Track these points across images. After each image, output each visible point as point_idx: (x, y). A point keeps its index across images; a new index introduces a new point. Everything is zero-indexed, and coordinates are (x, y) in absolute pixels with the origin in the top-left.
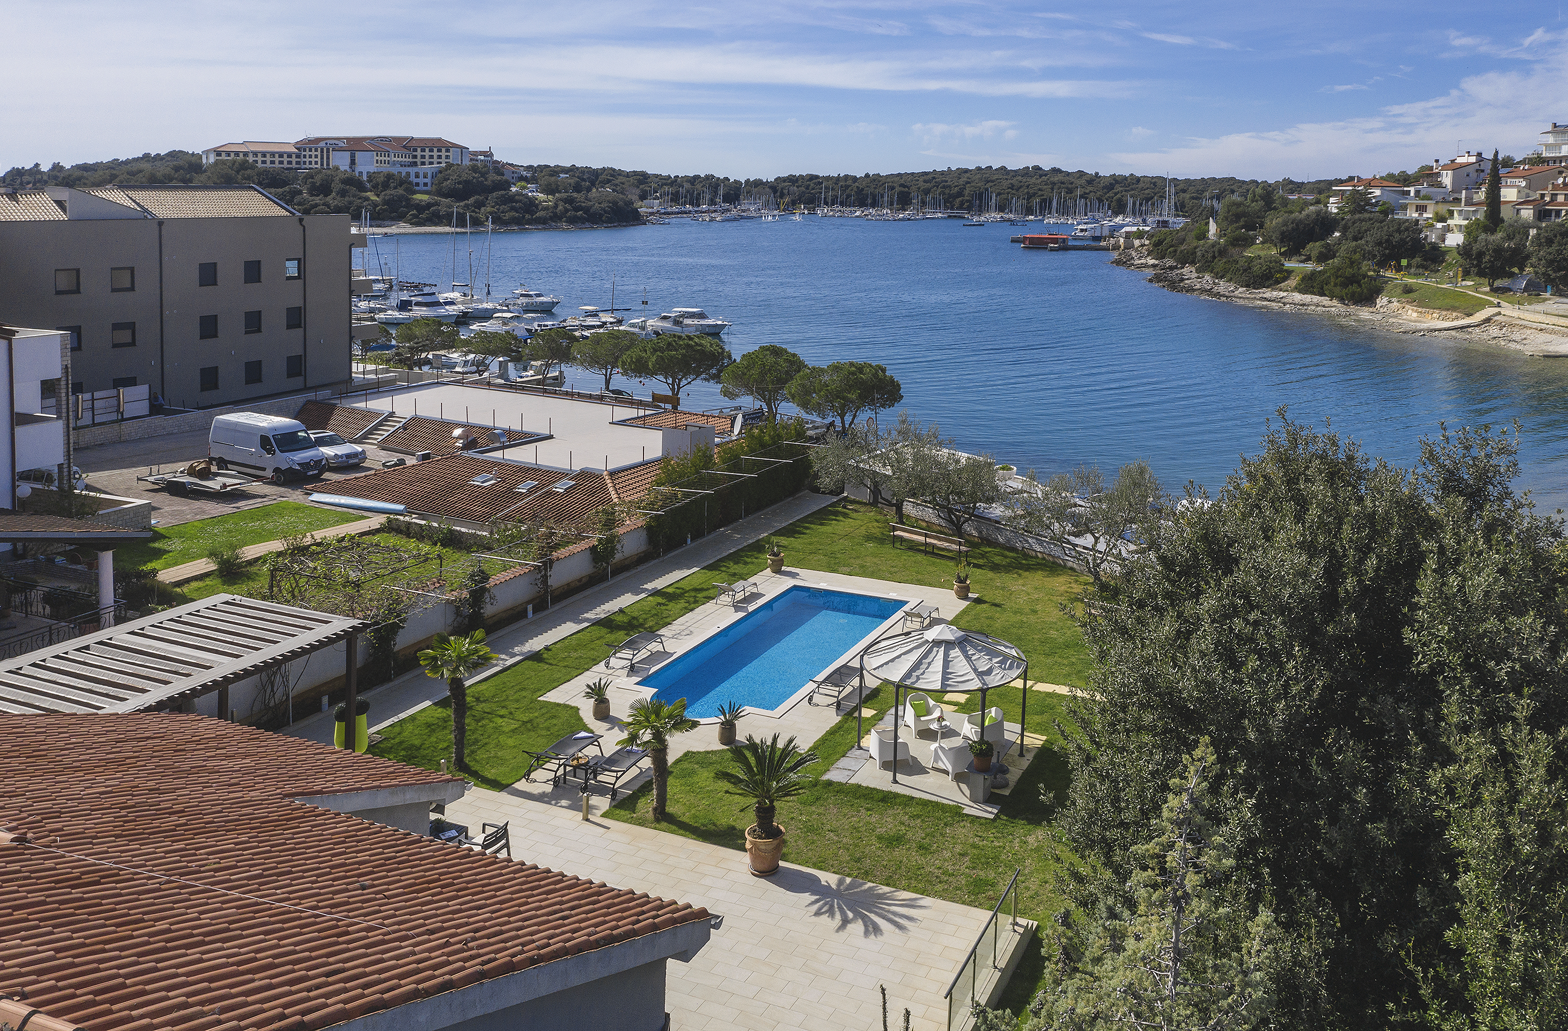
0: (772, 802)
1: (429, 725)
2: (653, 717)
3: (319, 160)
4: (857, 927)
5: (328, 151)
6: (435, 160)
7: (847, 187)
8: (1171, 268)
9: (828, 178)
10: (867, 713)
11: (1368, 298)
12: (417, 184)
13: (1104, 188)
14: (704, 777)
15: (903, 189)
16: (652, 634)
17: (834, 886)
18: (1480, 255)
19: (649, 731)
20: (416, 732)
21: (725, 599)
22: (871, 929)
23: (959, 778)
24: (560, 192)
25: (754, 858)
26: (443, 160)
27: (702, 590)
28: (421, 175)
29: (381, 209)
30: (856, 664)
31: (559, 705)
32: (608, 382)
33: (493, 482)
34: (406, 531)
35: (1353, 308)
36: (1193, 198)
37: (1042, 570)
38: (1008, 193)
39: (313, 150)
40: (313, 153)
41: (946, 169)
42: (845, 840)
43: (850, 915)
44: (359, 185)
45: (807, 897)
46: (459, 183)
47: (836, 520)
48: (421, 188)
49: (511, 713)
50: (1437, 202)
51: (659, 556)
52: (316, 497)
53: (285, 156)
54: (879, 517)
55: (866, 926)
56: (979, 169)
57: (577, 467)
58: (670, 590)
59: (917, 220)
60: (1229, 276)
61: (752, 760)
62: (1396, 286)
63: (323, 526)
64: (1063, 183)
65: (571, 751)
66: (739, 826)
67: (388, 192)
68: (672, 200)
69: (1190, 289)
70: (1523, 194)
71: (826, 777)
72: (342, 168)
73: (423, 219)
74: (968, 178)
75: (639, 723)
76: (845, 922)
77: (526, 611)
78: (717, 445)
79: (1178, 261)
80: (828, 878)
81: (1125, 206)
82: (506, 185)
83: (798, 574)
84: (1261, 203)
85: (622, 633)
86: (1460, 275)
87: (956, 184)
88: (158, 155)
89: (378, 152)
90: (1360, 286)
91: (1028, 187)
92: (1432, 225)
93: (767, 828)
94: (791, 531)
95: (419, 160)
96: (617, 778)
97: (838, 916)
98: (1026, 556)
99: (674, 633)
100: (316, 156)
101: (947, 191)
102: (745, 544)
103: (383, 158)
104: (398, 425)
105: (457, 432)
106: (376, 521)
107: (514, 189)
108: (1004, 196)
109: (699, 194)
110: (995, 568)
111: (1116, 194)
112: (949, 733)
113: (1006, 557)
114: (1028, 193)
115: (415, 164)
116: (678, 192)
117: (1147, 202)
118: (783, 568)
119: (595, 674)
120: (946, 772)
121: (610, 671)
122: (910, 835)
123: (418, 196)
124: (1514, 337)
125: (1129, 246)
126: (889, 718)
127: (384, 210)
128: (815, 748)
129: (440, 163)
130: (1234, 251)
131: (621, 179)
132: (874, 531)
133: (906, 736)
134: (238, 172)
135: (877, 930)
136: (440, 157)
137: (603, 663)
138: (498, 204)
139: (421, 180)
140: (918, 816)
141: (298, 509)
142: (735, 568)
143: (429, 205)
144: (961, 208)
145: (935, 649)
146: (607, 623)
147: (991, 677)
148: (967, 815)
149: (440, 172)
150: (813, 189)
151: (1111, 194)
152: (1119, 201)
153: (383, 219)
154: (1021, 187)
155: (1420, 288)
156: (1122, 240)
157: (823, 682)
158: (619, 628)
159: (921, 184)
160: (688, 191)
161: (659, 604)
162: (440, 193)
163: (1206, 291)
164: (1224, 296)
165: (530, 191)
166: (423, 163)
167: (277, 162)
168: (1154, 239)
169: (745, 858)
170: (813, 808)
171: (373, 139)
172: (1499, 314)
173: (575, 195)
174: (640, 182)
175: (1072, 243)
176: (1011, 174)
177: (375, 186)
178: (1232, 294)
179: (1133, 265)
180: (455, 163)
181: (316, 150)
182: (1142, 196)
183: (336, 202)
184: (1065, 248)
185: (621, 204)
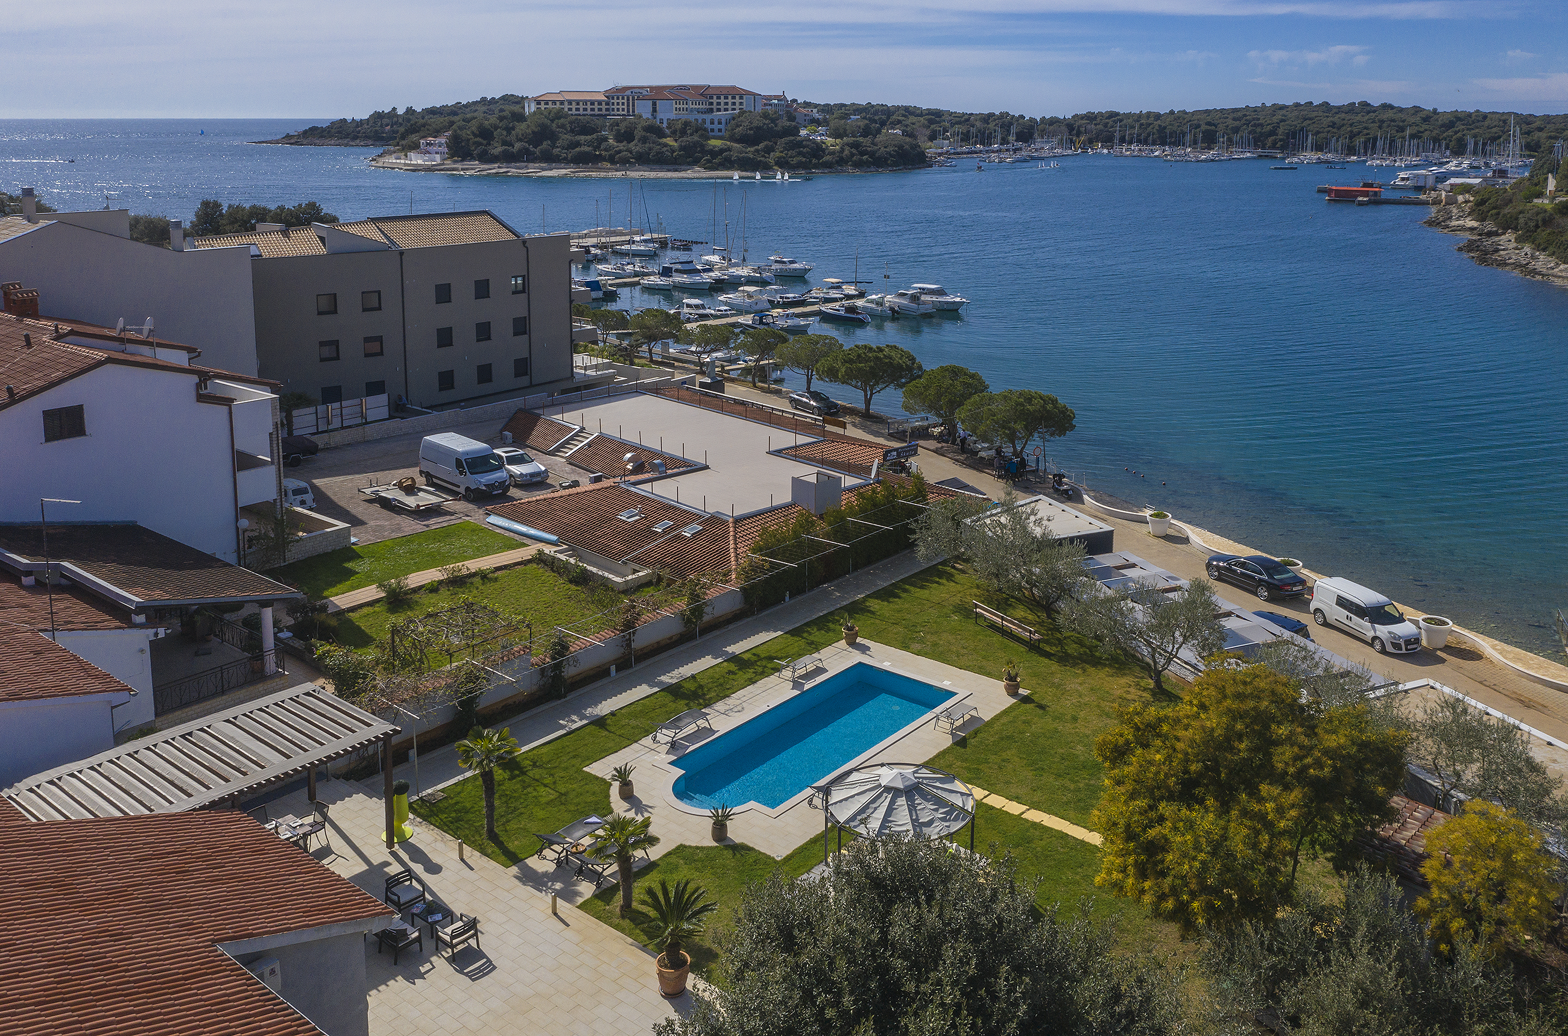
3: (625, 107)
5: (633, 99)
6: (730, 106)
8: (1490, 234)
12: (712, 130)
13: (1442, 126)
15: (1209, 128)
21: (790, 672)
24: (847, 136)
25: (662, 984)
26: (737, 106)
27: (773, 659)
28: (716, 122)
29: (678, 155)
31: (596, 778)
32: (809, 382)
33: (638, 517)
36: (1550, 137)
38: (1328, 132)
39: (620, 97)
40: (621, 101)
44: (659, 132)
46: (751, 129)
47: (937, 583)
48: (716, 133)
49: (554, 783)
51: (753, 614)
52: (493, 519)
53: (596, 103)
56: (1297, 105)
58: (746, 657)
59: (1222, 160)
60: (1551, 249)
64: (1393, 121)
67: (685, 139)
68: (962, 140)
69: (1503, 263)
72: (645, 116)
73: (715, 163)
74: (1284, 115)
77: (609, 670)
79: (1498, 225)
81: (1465, 145)
82: (795, 131)
83: (868, 648)
85: (683, 703)
87: (1268, 122)
88: (493, 98)
89: (677, 100)
91: (1352, 124)
93: (674, 959)
94: (887, 594)
95: (714, 107)
99: (727, 707)
100: (623, 104)
101: (1259, 130)
102: (840, 605)
103: (681, 106)
104: (588, 440)
105: (630, 455)
107: (803, 132)
108: (1323, 135)
109: (991, 133)
110: (1065, 659)
111: (1456, 133)
114: (1351, 132)
115: (711, 111)
116: (968, 132)
117: (1492, 143)
118: (859, 640)
119: (640, 748)
123: (714, 142)
125: (1451, 201)
127: (680, 155)
128: (791, 855)
129: (734, 109)
131: (914, 119)
134: (552, 121)
136: (734, 104)
138: (787, 149)
139: (716, 126)
142: (815, 635)
143: (722, 151)
144: (1274, 146)
145: (885, 794)
146: (674, 691)
149: (734, 119)
150: (1112, 127)
151: (1450, 132)
152: (1459, 140)
153: (680, 164)
154: (1343, 125)
156: (1444, 194)
158: (683, 696)
159: (1230, 122)
160: (980, 130)
161: (730, 672)
162: (732, 139)
163: (1521, 266)
164: (1539, 273)
165: (820, 135)
166: (719, 110)
167: (589, 109)
168: (1479, 197)
171: (672, 87)
173: (861, 139)
174: (931, 122)
175: (1385, 195)
176: (1335, 110)
177: (674, 133)
178: (1550, 272)
179: (1447, 227)
180: (749, 109)
181: (623, 98)
182: (1487, 136)
183: (638, 148)
184: (1376, 201)
185: (907, 147)
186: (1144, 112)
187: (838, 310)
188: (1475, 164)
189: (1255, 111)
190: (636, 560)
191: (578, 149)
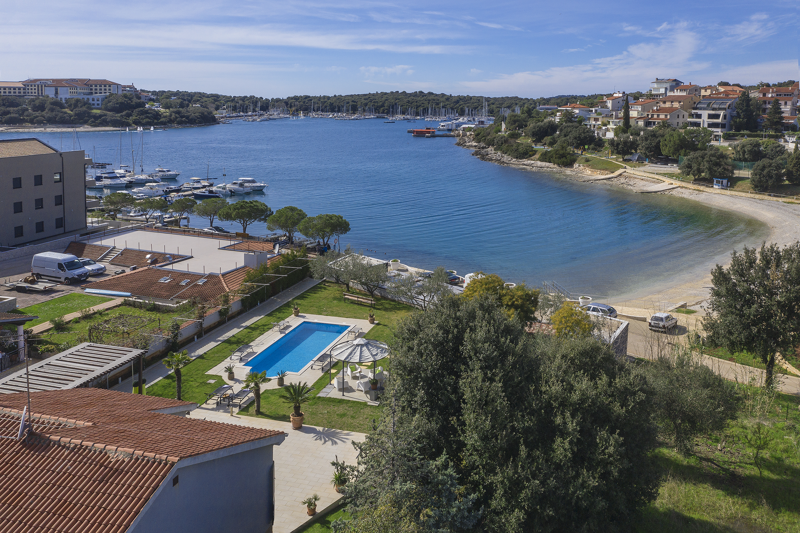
0: (299, 404)
1: (164, 386)
2: (255, 378)
3: (36, 91)
4: (330, 443)
5: (42, 86)
6: (103, 91)
7: (325, 102)
8: (483, 148)
9: (315, 97)
10: (333, 371)
11: (570, 164)
12: (94, 104)
13: (454, 102)
14: (274, 399)
15: (353, 103)
16: (247, 346)
17: (321, 431)
18: (618, 144)
19: (253, 383)
20: (159, 389)
21: (276, 328)
22: (334, 443)
23: (366, 392)
24: (172, 108)
25: (293, 424)
26: (108, 91)
27: (266, 325)
28: (95, 100)
29: (74, 118)
30: (328, 353)
31: (214, 375)
32: (212, 223)
33: (169, 280)
34: (133, 305)
35: (563, 169)
36: (498, 107)
37: (405, 310)
38: (407, 105)
39: (33, 85)
40: (33, 87)
41: (375, 93)
42: (325, 416)
43: (327, 439)
44: (61, 105)
45: (313, 435)
46: (117, 104)
47: (321, 291)
48: (96, 106)
49: (195, 380)
50: (603, 117)
51: (246, 311)
52: (88, 290)
53: (17, 89)
54: (339, 289)
55: (332, 442)
56: (392, 92)
57: (207, 272)
58: (253, 326)
59: (360, 119)
60: (508, 153)
61: (292, 391)
62: (582, 158)
63: (95, 304)
64: (434, 100)
65: (222, 392)
66: (287, 414)
67: (77, 109)
68: (233, 110)
69: (491, 160)
70: (640, 114)
71: (318, 396)
72: (51, 96)
73: (98, 123)
74: (386, 97)
75: (250, 380)
76: (325, 441)
77: (194, 338)
78: (269, 259)
79: (486, 144)
80: (320, 429)
81: (464, 111)
82: (142, 105)
83: (306, 316)
84: (526, 114)
85: (235, 345)
86: (610, 152)
87: (380, 100)
89: (71, 87)
90: (566, 158)
91: (416, 102)
92: (601, 128)
93: (298, 413)
94: (301, 297)
95: (94, 91)
96: (241, 401)
97: (323, 440)
98: (399, 303)
99: (256, 344)
100: (35, 89)
101: (376, 104)
102: (283, 304)
103: (74, 91)
104: (118, 253)
105: (148, 256)
106: (119, 301)
107: (147, 106)
108: (405, 107)
109: (247, 107)
110: (386, 309)
111: (460, 105)
112: (363, 377)
113: (391, 304)
114: (417, 105)
115: (92, 93)
116: (236, 106)
117: (475, 110)
118: (299, 314)
119: (226, 363)
120: (362, 391)
121: (232, 361)
122: (348, 413)
123: (95, 111)
124: (630, 183)
125: (464, 135)
126: (341, 373)
127: (76, 119)
128: (314, 385)
129: (105, 93)
130: (512, 141)
131: (205, 99)
132: (337, 295)
133: (348, 378)
135: (336, 443)
136: (105, 90)
137: (229, 358)
138: (139, 115)
139: (96, 102)
140: (351, 407)
141: (80, 296)
142: (279, 315)
143: (101, 116)
144: (383, 112)
145: (357, 347)
146: (228, 341)
147: (377, 356)
148: (369, 405)
149: (106, 98)
150: (307, 103)
151: (457, 105)
152: (462, 109)
153: (75, 124)
154: (413, 102)
155: (593, 160)
156: (461, 132)
157: (317, 360)
158: (233, 343)
159: (363, 100)
160: (241, 105)
161: (249, 332)
162: (107, 109)
163: (498, 160)
164: (506, 163)
165: (156, 107)
166: (96, 93)
167: (12, 92)
168: (476, 132)
169: (291, 424)
170: (314, 407)
171: (67, 80)
172: (625, 172)
173: (181, 109)
174: (216, 101)
175: (437, 133)
176: (408, 95)
177: (70, 106)
178: (510, 162)
179: (465, 146)
180: (114, 93)
181: (35, 86)
182: (473, 107)
183: (48, 115)
184: (434, 136)
185: (206, 113)
186: (322, 96)
187: (205, 193)
188: (469, 119)
189: (374, 95)
190: (178, 297)
191: (8, 116)
